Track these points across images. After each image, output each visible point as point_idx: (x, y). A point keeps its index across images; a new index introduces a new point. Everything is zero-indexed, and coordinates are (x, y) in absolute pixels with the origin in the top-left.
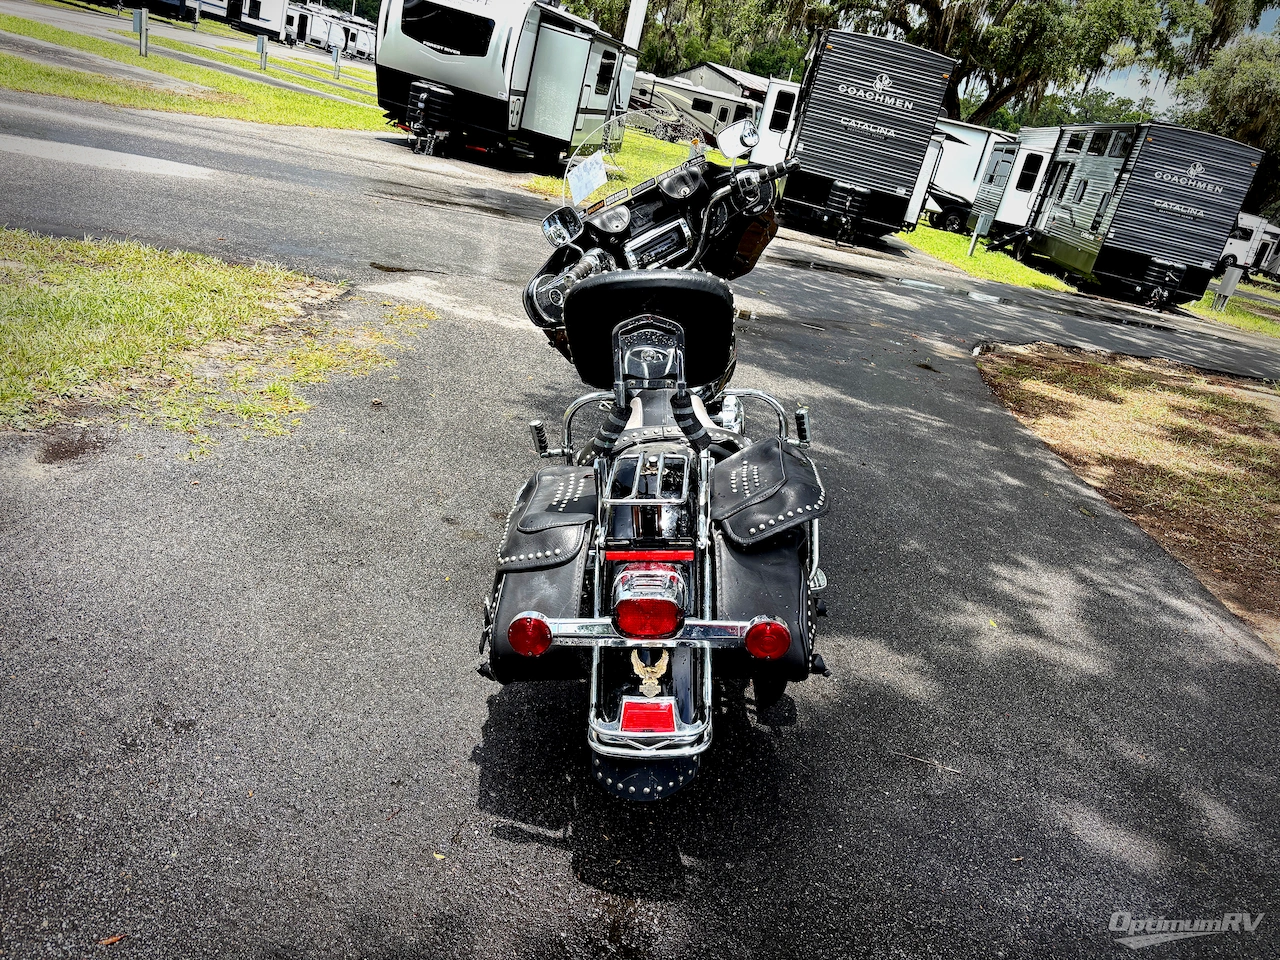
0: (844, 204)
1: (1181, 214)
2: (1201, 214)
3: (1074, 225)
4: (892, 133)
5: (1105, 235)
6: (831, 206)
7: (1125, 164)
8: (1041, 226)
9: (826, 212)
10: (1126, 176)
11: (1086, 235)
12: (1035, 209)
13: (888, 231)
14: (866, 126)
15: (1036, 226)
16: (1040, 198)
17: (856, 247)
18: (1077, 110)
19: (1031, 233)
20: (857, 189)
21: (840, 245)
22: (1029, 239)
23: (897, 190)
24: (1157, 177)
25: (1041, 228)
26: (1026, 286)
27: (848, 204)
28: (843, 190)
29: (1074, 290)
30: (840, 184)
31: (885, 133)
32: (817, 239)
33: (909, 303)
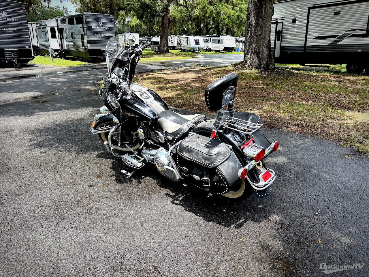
0: (12, 56)
1: (103, 36)
2: (107, 35)
3: (76, 46)
4: (15, 29)
5: (87, 46)
6: (7, 58)
7: (83, 26)
8: (65, 47)
9: (6, 60)
10: (85, 29)
11: (81, 47)
12: (60, 43)
13: (29, 60)
14: (5, 29)
15: (63, 48)
16: (60, 40)
17: (21, 68)
18: (39, 12)
19: (63, 50)
20: (13, 50)
21: (17, 69)
22: (63, 52)
23: (26, 47)
24: (93, 28)
25: (66, 48)
26: (77, 65)
27: (13, 55)
28: (8, 51)
29: (87, 63)
30: (7, 50)
31: (13, 30)
32: (7, 69)
33: (62, 79)
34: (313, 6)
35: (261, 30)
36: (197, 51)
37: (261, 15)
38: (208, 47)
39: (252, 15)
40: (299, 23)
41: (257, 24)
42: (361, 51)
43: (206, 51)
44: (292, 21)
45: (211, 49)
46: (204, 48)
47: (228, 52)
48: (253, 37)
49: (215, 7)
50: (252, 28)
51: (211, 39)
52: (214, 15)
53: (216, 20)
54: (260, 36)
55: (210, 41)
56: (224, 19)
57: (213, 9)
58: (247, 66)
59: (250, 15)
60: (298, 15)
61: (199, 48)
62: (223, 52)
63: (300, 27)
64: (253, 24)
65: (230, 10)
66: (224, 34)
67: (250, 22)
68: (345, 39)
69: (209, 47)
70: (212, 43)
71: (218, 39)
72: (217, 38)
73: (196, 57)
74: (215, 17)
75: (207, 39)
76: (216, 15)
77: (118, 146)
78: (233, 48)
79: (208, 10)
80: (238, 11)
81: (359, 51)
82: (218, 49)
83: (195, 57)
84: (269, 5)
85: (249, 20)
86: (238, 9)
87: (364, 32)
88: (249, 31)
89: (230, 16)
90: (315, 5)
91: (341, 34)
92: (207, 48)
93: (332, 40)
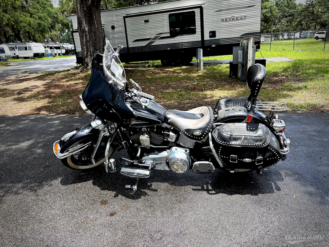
34: (126, 16)
35: (95, 35)
36: (4, 59)
37: (92, 23)
38: (15, 54)
39: (84, 22)
40: (118, 30)
41: (90, 30)
42: (169, 49)
43: (14, 59)
44: (111, 28)
45: (19, 56)
46: (11, 56)
47: (39, 58)
48: (89, 42)
49: (11, 15)
50: (86, 33)
51: (16, 46)
52: (12, 22)
53: (16, 28)
54: (95, 40)
55: (16, 48)
56: (25, 27)
57: (10, 17)
58: (89, 68)
59: (82, 22)
60: (115, 23)
61: (5, 56)
62: (34, 59)
63: (120, 32)
64: (87, 30)
65: (28, 19)
66: (18, 42)
67: (83, 28)
68: (156, 41)
69: (17, 54)
70: (19, 50)
71: (25, 46)
72: (23, 46)
73: (11, 65)
74: (14, 25)
75: (11, 47)
76: (14, 22)
77: (92, 163)
78: (44, 54)
79: (4, 18)
80: (38, 19)
81: (168, 49)
82: (28, 56)
83: (8, 66)
84: (97, 13)
85: (81, 26)
86: (37, 17)
87: (169, 35)
88: (84, 37)
89: (30, 24)
90: (127, 15)
91: (153, 37)
92: (15, 56)
93: (147, 42)
